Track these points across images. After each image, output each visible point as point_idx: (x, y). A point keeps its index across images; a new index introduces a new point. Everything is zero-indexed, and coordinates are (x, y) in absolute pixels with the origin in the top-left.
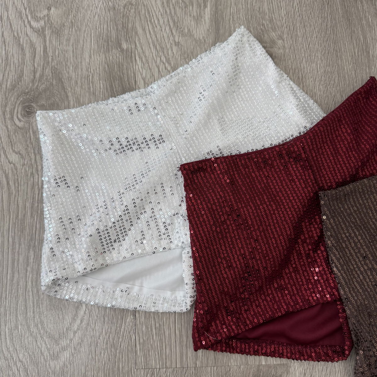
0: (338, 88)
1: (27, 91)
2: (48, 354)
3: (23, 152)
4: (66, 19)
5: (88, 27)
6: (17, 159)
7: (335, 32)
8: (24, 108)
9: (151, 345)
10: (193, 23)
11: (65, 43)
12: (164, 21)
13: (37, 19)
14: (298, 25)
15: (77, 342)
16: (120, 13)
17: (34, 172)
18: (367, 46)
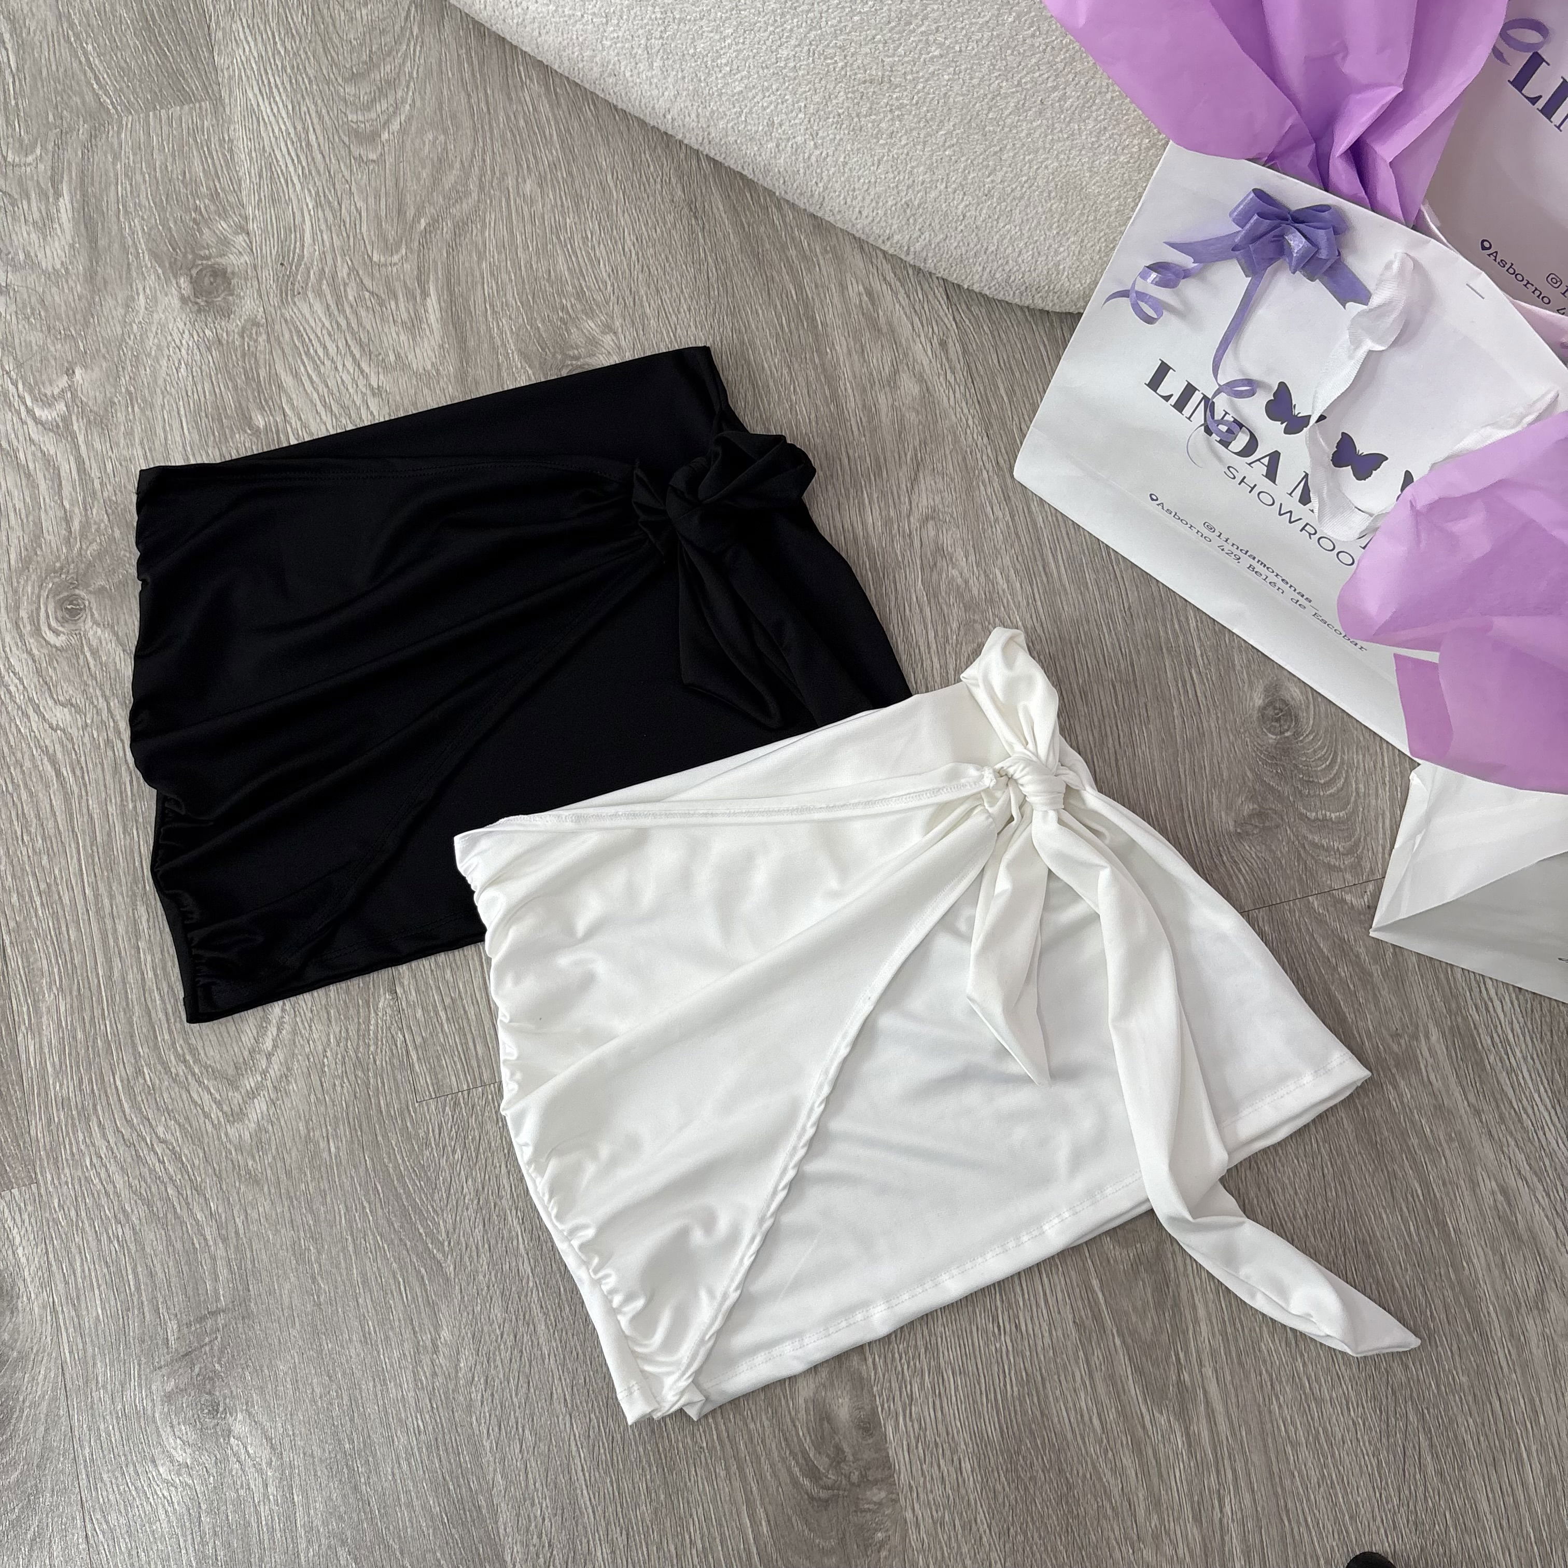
0: (757, 414)
1: (58, 565)
2: (220, 1114)
3: (79, 699)
4: (115, 387)
5: (168, 397)
6: (68, 717)
7: (730, 290)
8: (60, 604)
9: (441, 1045)
10: (403, 337)
11: (122, 441)
12: (338, 347)
13: (48, 402)
14: (642, 292)
15: (278, 1073)
16: (236, 350)
17: (111, 736)
18: (806, 306)
